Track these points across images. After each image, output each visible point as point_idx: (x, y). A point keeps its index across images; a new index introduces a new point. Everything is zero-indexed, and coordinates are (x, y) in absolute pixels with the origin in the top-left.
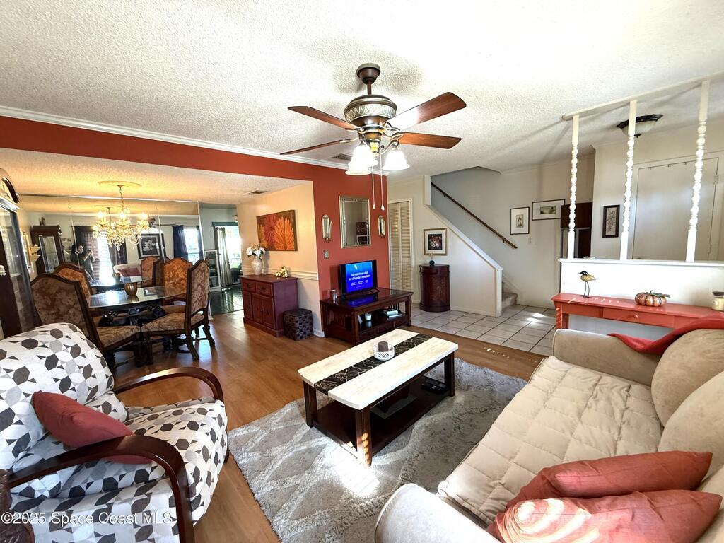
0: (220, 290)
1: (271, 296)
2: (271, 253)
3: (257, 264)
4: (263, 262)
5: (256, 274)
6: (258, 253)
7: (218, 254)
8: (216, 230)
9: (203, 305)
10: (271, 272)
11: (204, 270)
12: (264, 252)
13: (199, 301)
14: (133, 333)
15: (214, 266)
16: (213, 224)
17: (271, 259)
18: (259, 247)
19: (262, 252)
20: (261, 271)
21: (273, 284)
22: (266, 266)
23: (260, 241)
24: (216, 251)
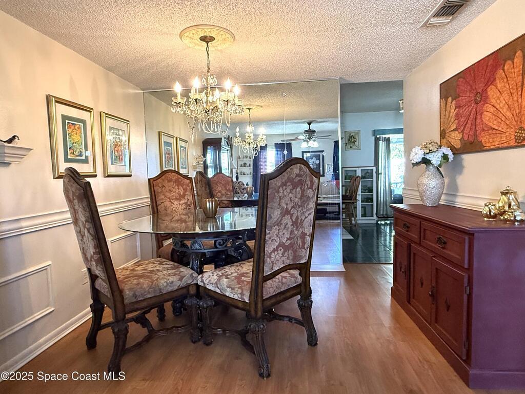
0: (374, 222)
1: (461, 267)
2: (468, 159)
3: (430, 183)
4: (446, 180)
5: (428, 203)
6: (435, 159)
7: (378, 174)
8: (377, 140)
9: (296, 257)
10: (462, 202)
11: (301, 183)
12: (451, 156)
13: (286, 248)
14: (182, 284)
15: (371, 190)
16: (375, 133)
17: (466, 171)
18: (440, 147)
19: (445, 157)
20: (439, 198)
21: (471, 234)
22: (453, 190)
23: (443, 134)
24: (374, 169)
